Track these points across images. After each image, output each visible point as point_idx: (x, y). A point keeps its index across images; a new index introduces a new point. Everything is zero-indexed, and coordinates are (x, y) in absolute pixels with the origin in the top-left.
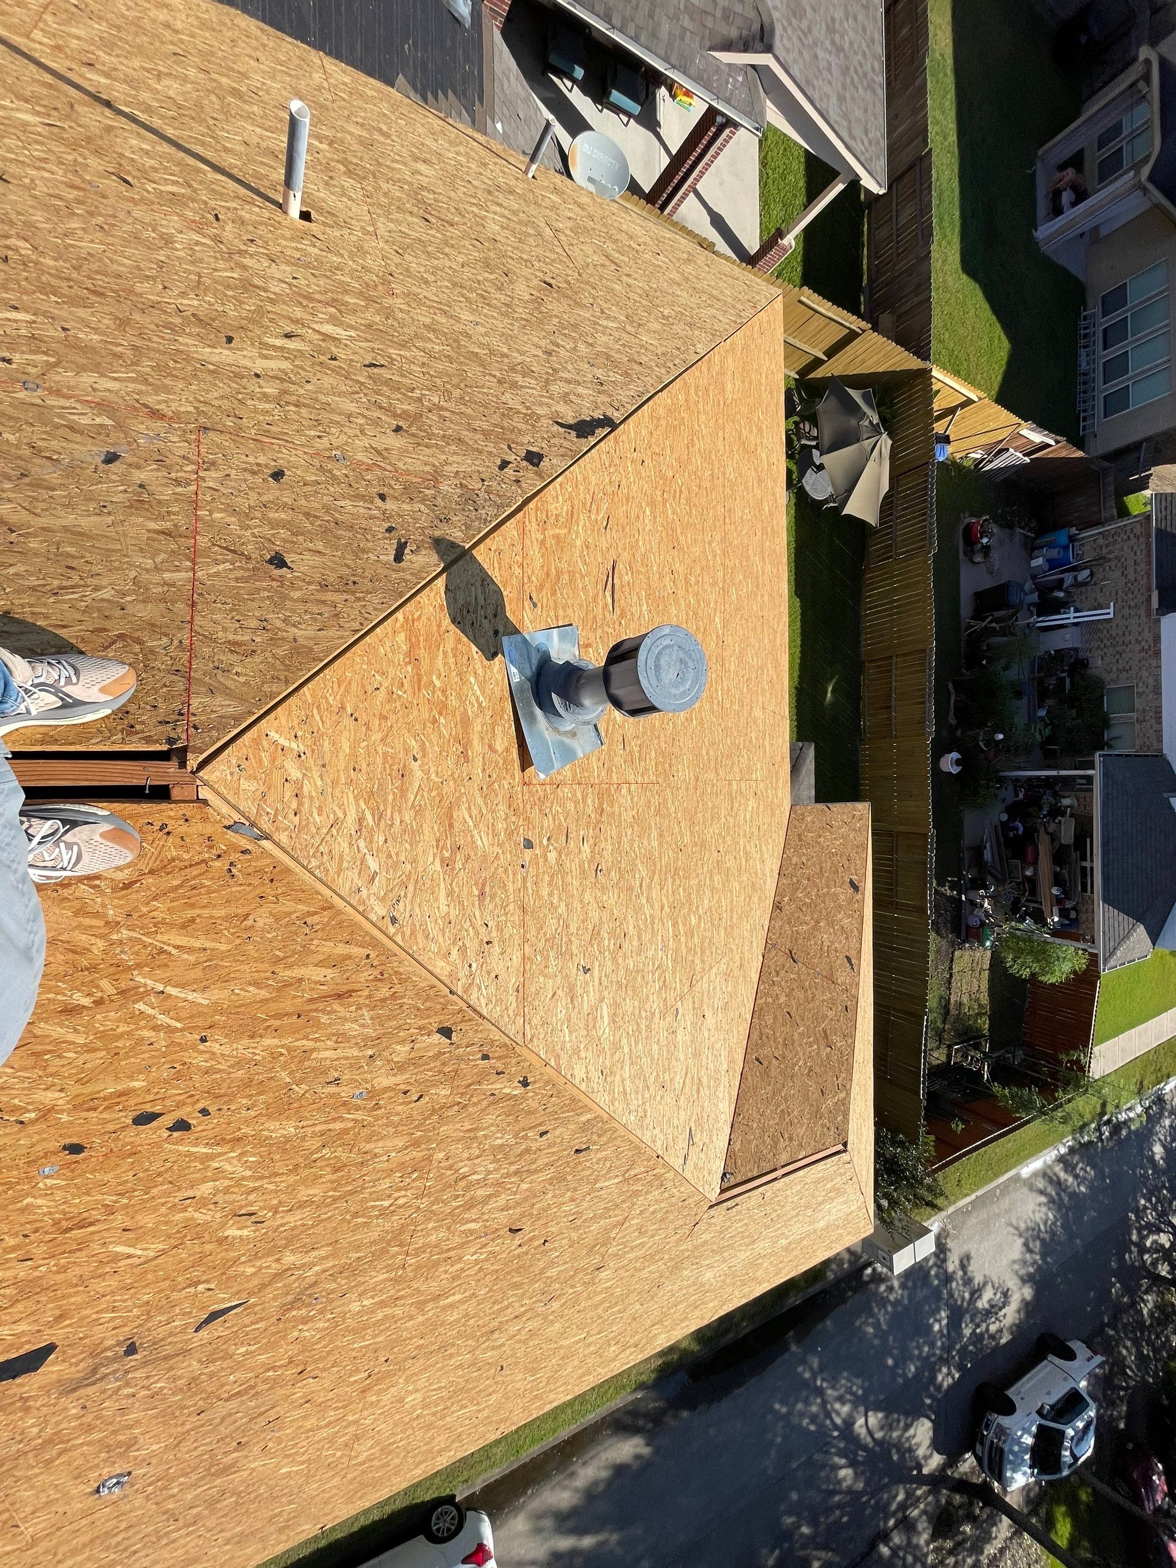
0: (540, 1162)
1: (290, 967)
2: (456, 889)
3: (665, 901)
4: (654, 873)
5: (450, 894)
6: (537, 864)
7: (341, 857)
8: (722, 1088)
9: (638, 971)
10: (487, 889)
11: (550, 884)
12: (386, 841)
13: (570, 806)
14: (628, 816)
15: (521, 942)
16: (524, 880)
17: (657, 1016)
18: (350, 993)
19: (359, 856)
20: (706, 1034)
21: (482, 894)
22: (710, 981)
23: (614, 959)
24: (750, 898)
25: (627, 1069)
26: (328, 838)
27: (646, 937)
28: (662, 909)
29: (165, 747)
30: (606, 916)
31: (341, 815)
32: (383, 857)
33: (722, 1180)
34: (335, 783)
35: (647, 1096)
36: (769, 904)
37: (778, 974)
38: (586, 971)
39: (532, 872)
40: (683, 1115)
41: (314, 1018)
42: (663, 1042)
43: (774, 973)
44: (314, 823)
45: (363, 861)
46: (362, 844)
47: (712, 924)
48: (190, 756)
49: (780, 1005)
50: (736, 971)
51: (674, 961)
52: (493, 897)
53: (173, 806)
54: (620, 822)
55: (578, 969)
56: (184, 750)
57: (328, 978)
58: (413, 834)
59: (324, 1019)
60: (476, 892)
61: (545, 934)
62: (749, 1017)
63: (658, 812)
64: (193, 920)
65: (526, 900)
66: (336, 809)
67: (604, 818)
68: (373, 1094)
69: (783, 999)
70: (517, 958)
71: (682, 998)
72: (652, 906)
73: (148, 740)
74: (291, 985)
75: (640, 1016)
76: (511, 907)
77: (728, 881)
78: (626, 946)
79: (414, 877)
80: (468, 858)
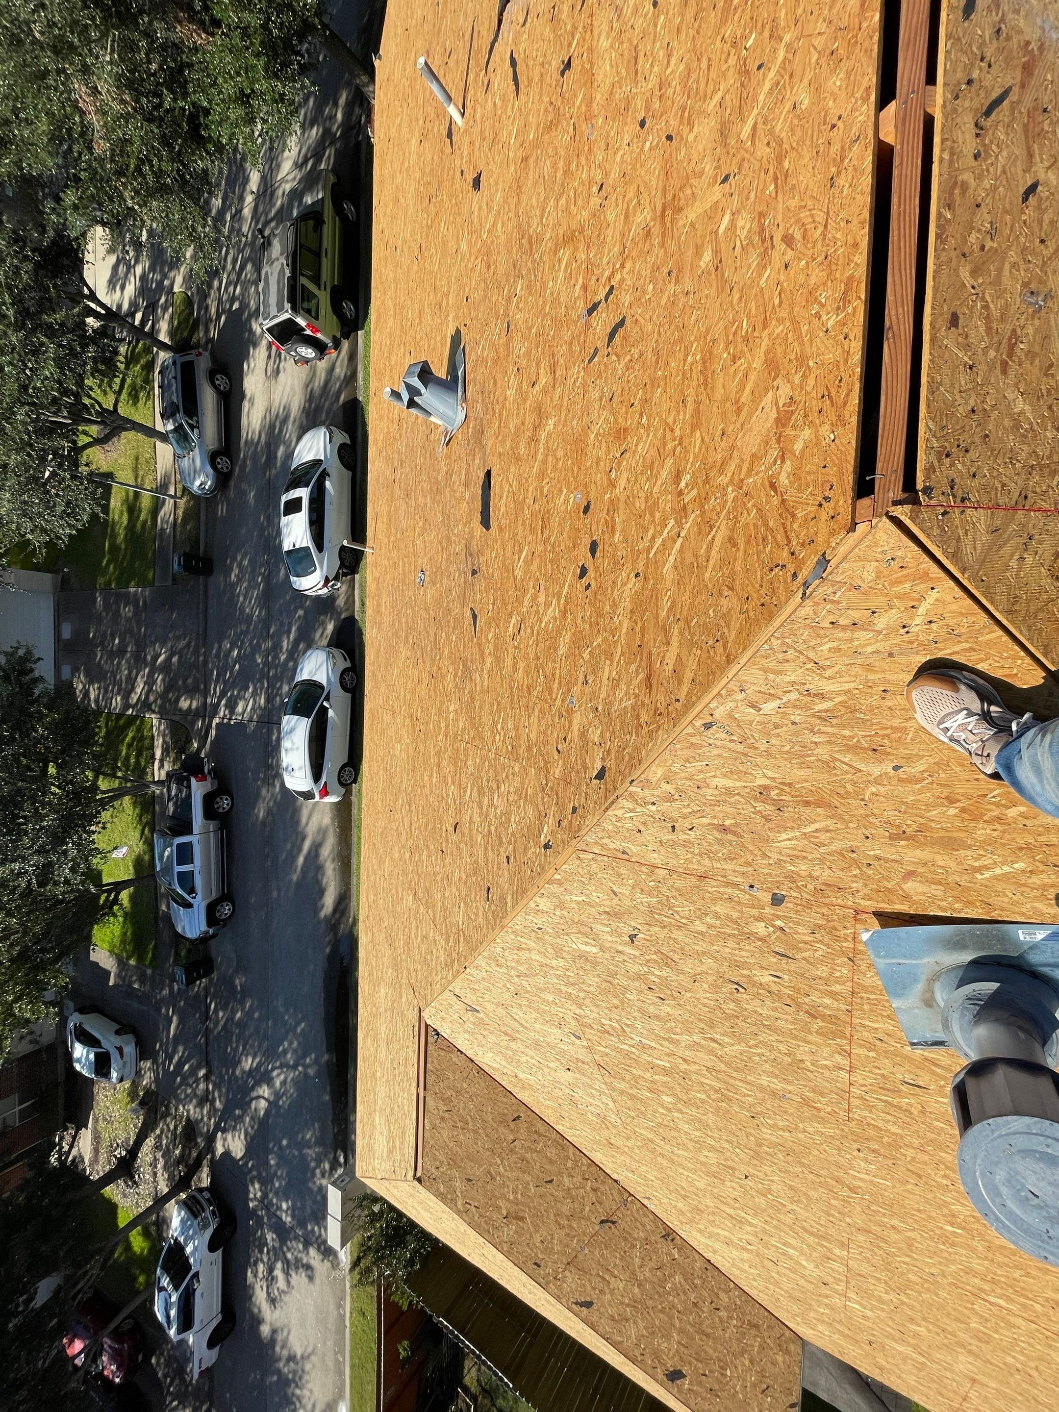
0: (490, 854)
1: (681, 634)
2: (733, 799)
3: (694, 1068)
4: (727, 1064)
5: (729, 792)
6: (753, 906)
7: (780, 673)
8: (503, 1063)
9: (623, 1002)
10: (730, 837)
11: (729, 918)
12: (794, 723)
13: (822, 971)
14: (803, 1052)
15: (670, 866)
16: (736, 885)
17: (578, 1011)
18: (649, 686)
19: (780, 693)
20: (552, 1065)
21: (725, 830)
22: (602, 1093)
23: (638, 977)
24: (684, 1197)
25: (538, 958)
26: (802, 659)
27: (656, 1025)
28: (684, 1060)
29: (919, 485)
30: (686, 981)
31: (829, 673)
32: (776, 719)
33: (435, 1030)
34: (869, 668)
35: (513, 973)
36: (674, 1223)
37: (595, 1190)
38: (632, 937)
39: (745, 898)
40: (490, 1007)
41: (635, 659)
42: (554, 1009)
43: (596, 1185)
44: (821, 644)
45: (774, 696)
46: (794, 696)
47: (660, 1125)
48: (907, 508)
49: (560, 1173)
50: (606, 1133)
51: (627, 1055)
52: (719, 842)
53: (850, 501)
54: (796, 1038)
55: (635, 928)
56: (916, 502)
57: (666, 667)
58: (800, 757)
59: (633, 667)
60: (728, 823)
61: (674, 897)
62: (559, 1128)
63: (807, 1102)
64: (735, 545)
65: (713, 883)
66: (836, 669)
67: (802, 1016)
68: (570, 712)
69: (566, 1181)
70: (655, 858)
71: (590, 1049)
72: (688, 1047)
73: (930, 470)
74: (666, 636)
75: (581, 990)
76: (707, 862)
77: (708, 1173)
78: (651, 996)
79: (751, 753)
80: (767, 819)
